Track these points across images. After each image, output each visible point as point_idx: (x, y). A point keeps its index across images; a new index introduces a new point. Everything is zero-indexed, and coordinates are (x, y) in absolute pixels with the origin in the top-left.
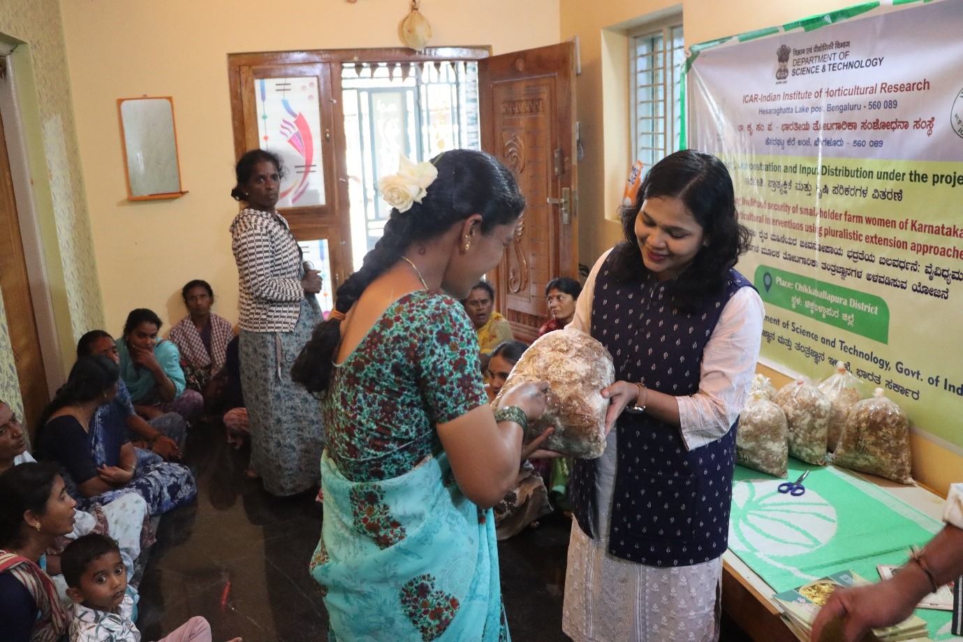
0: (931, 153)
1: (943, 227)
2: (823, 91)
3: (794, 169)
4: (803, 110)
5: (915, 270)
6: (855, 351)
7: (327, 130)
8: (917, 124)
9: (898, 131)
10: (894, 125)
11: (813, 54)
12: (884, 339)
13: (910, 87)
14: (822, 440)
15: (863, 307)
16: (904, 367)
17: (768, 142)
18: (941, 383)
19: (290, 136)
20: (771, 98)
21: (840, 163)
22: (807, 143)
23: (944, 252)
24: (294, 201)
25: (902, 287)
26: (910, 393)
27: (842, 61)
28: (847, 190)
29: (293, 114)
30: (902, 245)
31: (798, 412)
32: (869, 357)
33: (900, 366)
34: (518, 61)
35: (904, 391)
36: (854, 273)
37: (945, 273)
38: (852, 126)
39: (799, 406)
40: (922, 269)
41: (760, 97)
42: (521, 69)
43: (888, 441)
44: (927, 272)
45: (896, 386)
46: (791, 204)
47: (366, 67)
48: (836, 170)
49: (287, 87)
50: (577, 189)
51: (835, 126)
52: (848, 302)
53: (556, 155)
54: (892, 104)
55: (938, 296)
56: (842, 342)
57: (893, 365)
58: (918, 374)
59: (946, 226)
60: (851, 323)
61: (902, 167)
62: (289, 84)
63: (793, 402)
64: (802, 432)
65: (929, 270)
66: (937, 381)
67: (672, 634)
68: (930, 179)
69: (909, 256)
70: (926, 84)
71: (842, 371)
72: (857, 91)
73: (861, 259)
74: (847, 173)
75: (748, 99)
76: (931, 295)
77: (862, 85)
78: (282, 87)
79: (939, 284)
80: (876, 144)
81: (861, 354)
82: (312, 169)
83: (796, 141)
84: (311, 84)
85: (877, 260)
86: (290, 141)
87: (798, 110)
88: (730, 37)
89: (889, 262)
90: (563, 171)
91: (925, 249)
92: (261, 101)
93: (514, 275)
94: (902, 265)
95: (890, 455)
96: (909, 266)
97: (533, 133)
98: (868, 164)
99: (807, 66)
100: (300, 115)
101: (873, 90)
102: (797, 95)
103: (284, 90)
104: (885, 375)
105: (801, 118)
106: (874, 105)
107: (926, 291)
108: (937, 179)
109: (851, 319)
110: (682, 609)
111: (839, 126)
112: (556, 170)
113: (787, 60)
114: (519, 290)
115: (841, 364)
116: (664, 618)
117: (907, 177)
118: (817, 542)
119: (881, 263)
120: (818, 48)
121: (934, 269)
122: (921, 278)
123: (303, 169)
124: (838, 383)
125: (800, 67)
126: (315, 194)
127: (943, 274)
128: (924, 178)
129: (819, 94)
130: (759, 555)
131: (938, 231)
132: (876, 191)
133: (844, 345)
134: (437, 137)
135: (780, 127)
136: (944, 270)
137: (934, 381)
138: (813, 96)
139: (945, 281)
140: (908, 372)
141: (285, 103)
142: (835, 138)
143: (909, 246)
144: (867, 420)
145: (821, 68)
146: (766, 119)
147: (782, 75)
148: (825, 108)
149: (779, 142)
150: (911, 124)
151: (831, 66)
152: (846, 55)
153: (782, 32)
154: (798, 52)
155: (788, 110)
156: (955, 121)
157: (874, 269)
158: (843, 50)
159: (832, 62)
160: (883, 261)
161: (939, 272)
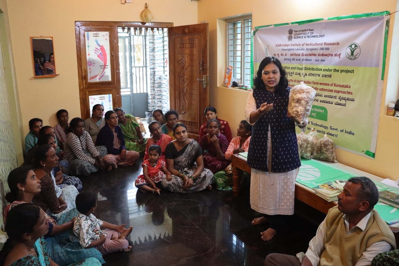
0: (340, 64)
1: (344, 85)
2: (305, 44)
3: (295, 68)
4: (298, 49)
5: (336, 98)
6: (316, 125)
7: (113, 52)
8: (336, 55)
9: (330, 57)
10: (328, 55)
11: (301, 32)
12: (326, 120)
13: (333, 44)
14: (310, 151)
15: (319, 110)
16: (333, 128)
17: (285, 59)
18: (344, 131)
19: (98, 54)
20: (286, 45)
21: (311, 66)
22: (299, 60)
23: (344, 93)
24: (99, 79)
25: (332, 104)
26: (335, 135)
27: (311, 35)
28: (313, 74)
29: (99, 46)
30: (332, 91)
31: (303, 142)
32: (321, 126)
33: (331, 127)
34: (186, 29)
35: (333, 135)
36: (316, 100)
37: (345, 99)
38: (315, 55)
39: (303, 141)
40: (338, 98)
41: (282, 45)
42: (187, 32)
43: (329, 150)
44: (339, 99)
45: (330, 134)
46: (293, 79)
47: (126, 29)
48: (310, 68)
49: (97, 35)
50: (209, 76)
51: (309, 55)
52: (314, 109)
53: (201, 63)
54: (328, 49)
55: (343, 106)
56: (312, 122)
57: (329, 128)
58: (337, 129)
59: (345, 85)
60: (315, 116)
61: (331, 68)
62: (98, 34)
63: (301, 139)
64: (304, 149)
65: (340, 98)
66: (343, 131)
67: (288, 197)
68: (340, 71)
69: (334, 94)
70: (338, 44)
71: (313, 131)
72: (316, 44)
73: (318, 96)
74: (313, 69)
75: (278, 45)
76: (341, 105)
77: (318, 43)
78: (95, 35)
79: (343, 102)
80: (323, 61)
81: (318, 125)
82: (106, 67)
83: (296, 59)
84: (107, 34)
85: (323, 96)
86: (98, 56)
87: (296, 49)
88: (271, 25)
89: (327, 96)
90: (203, 69)
91: (339, 92)
92: (87, 40)
93: (182, 107)
94: (331, 97)
95: (331, 154)
96: (334, 97)
97: (191, 55)
98: (320, 67)
99: (299, 36)
100: (102, 46)
101: (322, 44)
102: (296, 45)
103: (96, 36)
104: (326, 131)
105: (297, 52)
106: (322, 49)
107: (339, 104)
108: (342, 71)
109: (315, 115)
110: (291, 189)
111: (310, 55)
112: (201, 68)
113: (292, 34)
114: (185, 112)
115: (312, 129)
116: (285, 193)
117: (333, 71)
118: (317, 177)
119: (325, 97)
120: (303, 31)
121: (341, 97)
122: (338, 100)
123: (103, 67)
124: (312, 134)
125: (297, 36)
126: (107, 76)
127: (344, 99)
128: (338, 71)
129: (303, 45)
130: (302, 181)
131: (343, 86)
132: (323, 75)
133: (312, 123)
134: (137, 57)
135: (290, 55)
136: (344, 98)
137: (342, 131)
138: (301, 45)
139: (345, 101)
140: (334, 129)
141: (97, 41)
142: (309, 59)
143: (334, 91)
144: (324, 144)
145: (304, 37)
146: (284, 52)
147: (290, 38)
148: (306, 49)
149: (289, 60)
150: (334, 55)
151: (308, 37)
152: (312, 33)
153: (290, 25)
154: (296, 31)
155: (293, 49)
156: (347, 55)
157: (322, 98)
158: (312, 32)
159: (308, 35)
160: (325, 96)
161: (343, 98)
